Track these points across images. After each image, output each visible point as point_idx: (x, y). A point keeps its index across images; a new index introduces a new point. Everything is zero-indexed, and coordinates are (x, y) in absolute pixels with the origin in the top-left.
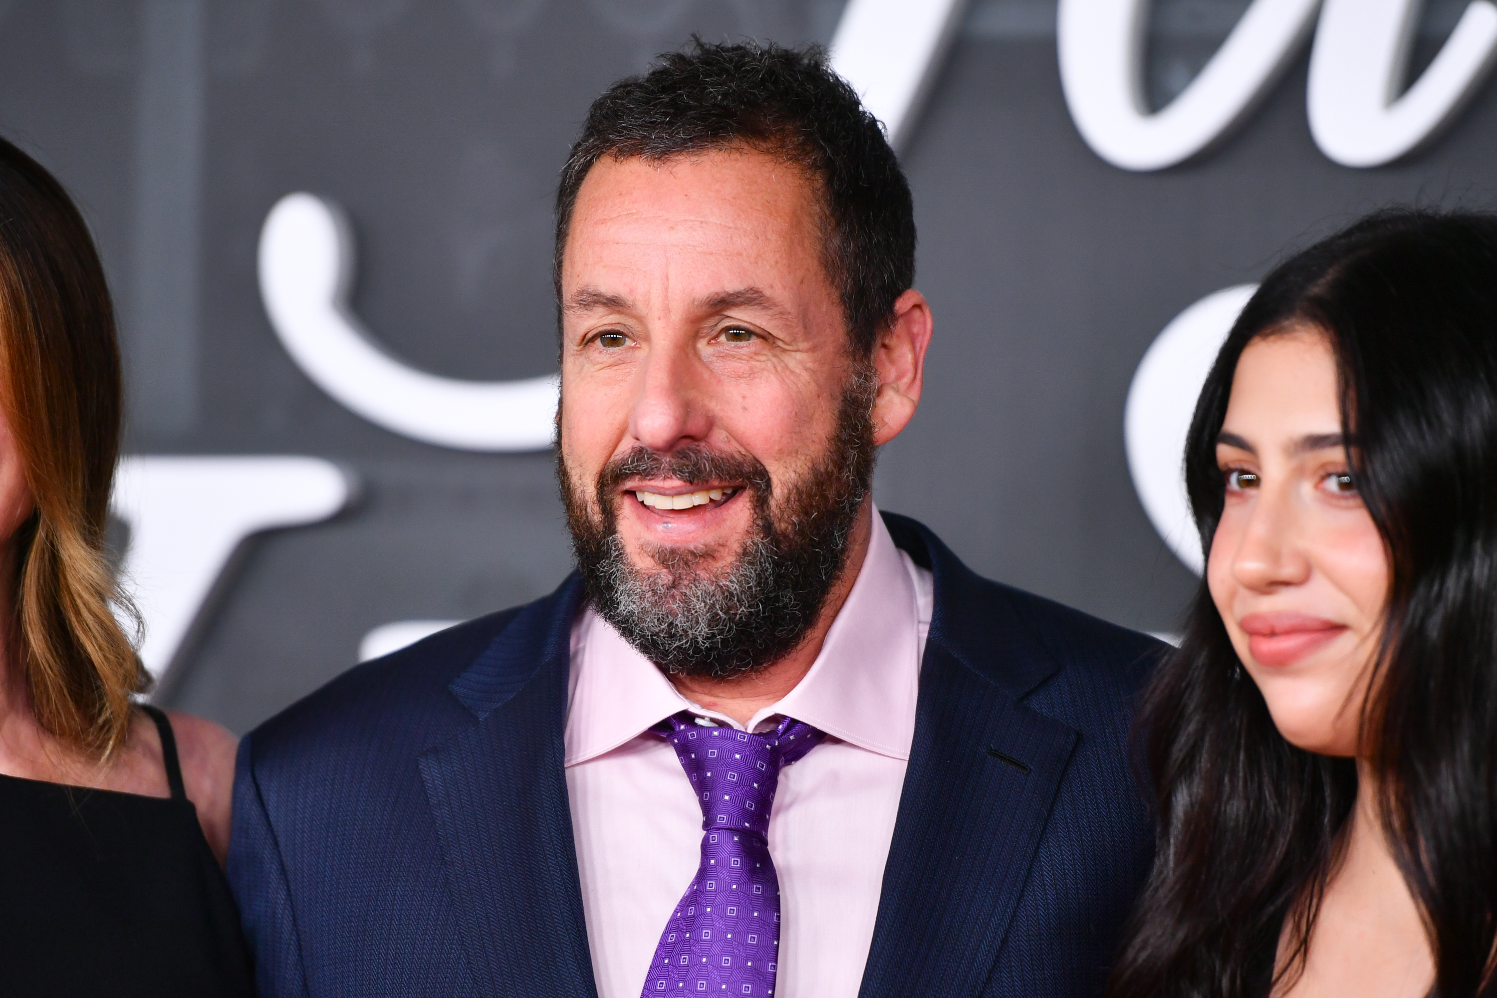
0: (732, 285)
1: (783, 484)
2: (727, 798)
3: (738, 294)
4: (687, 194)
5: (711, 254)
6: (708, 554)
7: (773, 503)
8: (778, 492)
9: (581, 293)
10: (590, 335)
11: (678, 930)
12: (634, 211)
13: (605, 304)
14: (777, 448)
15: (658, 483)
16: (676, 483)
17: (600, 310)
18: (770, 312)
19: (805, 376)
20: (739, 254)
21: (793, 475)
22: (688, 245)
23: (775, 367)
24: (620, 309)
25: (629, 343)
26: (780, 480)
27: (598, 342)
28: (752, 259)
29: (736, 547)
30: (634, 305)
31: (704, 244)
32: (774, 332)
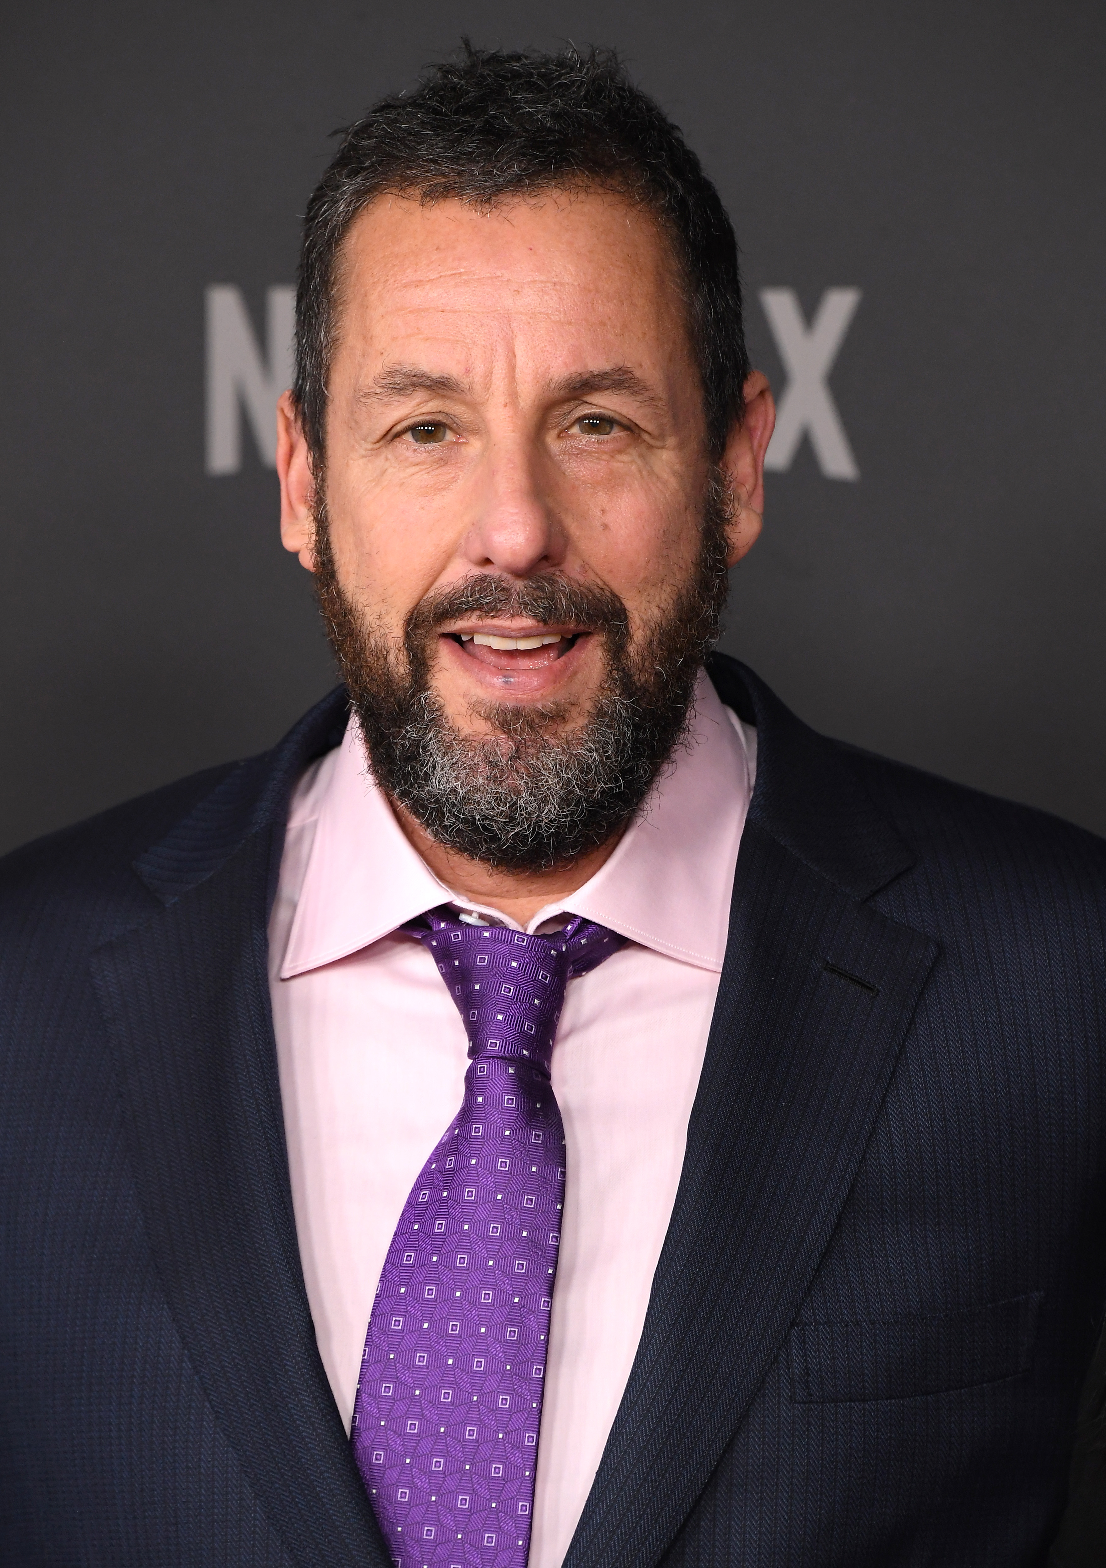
0: (597, 364)
1: (646, 623)
2: (500, 1017)
3: (603, 375)
4: (531, 247)
5: (570, 323)
6: (558, 716)
7: (632, 649)
8: (639, 635)
9: (391, 374)
10: (399, 428)
11: (432, 1186)
12: (462, 270)
13: (428, 387)
14: (642, 575)
15: (502, 622)
16: (527, 622)
17: (420, 395)
18: (639, 398)
19: (673, 483)
20: (603, 324)
21: (656, 611)
22: (540, 313)
23: (640, 471)
24: (449, 393)
25: (450, 436)
26: (642, 619)
27: (408, 437)
28: (618, 331)
29: (588, 706)
30: (471, 388)
31: (560, 312)
32: (642, 424)
